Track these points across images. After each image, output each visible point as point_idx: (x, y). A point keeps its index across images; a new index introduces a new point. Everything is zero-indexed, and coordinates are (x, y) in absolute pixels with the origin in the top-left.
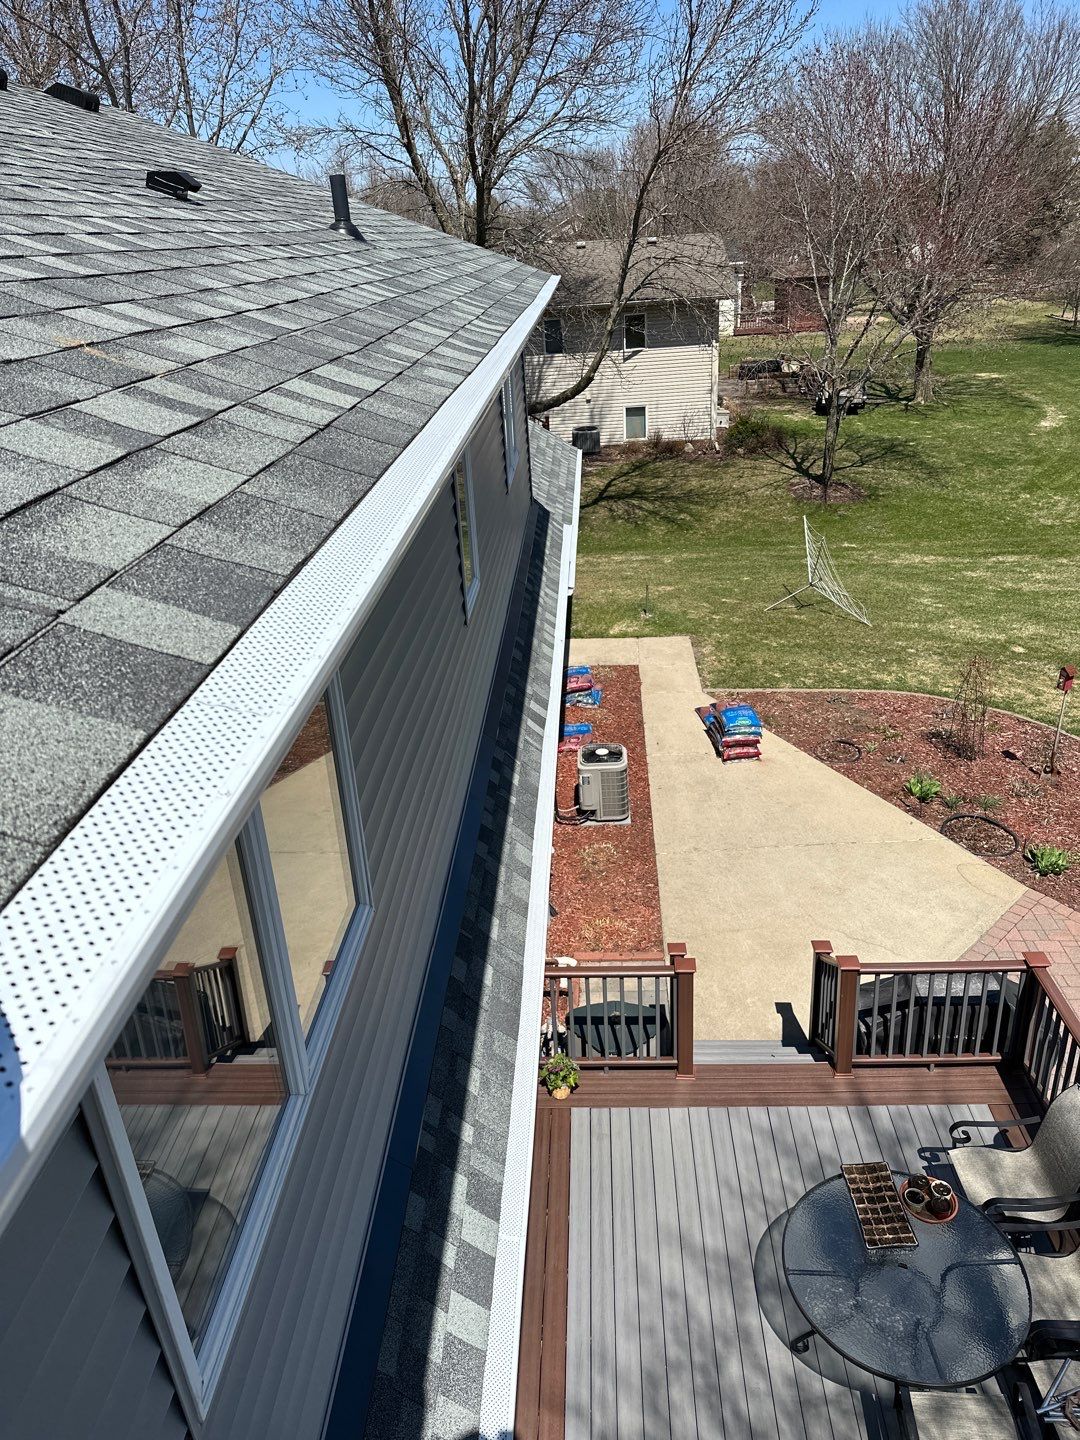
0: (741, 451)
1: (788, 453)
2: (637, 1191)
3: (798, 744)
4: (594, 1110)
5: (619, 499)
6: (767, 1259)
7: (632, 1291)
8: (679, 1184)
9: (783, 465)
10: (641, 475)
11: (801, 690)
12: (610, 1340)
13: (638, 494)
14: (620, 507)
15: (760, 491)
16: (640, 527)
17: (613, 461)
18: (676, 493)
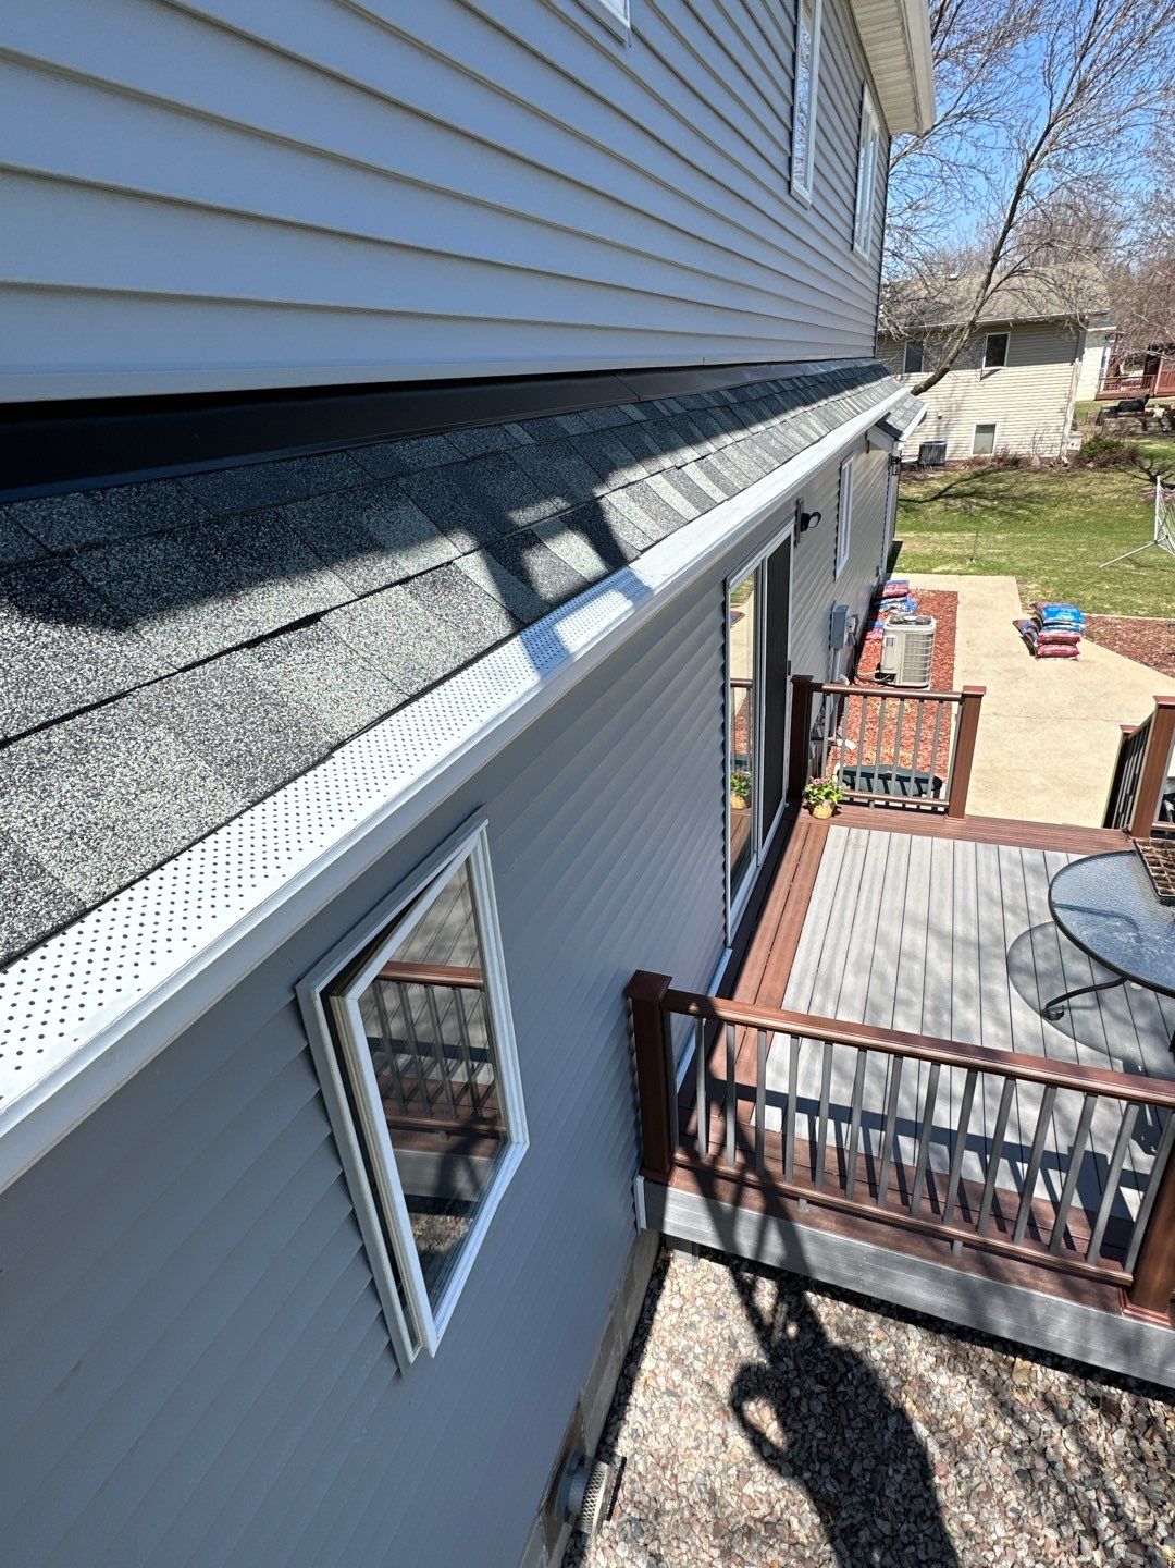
0: (1091, 465)
1: (1142, 468)
2: (888, 882)
3: (1123, 652)
4: (854, 831)
5: (957, 497)
6: (1024, 949)
7: (869, 946)
8: (934, 886)
9: (1135, 476)
10: (983, 481)
11: (1133, 618)
12: (837, 972)
13: (977, 493)
14: (958, 503)
15: (1106, 496)
16: (977, 520)
17: (956, 471)
18: (1016, 495)
